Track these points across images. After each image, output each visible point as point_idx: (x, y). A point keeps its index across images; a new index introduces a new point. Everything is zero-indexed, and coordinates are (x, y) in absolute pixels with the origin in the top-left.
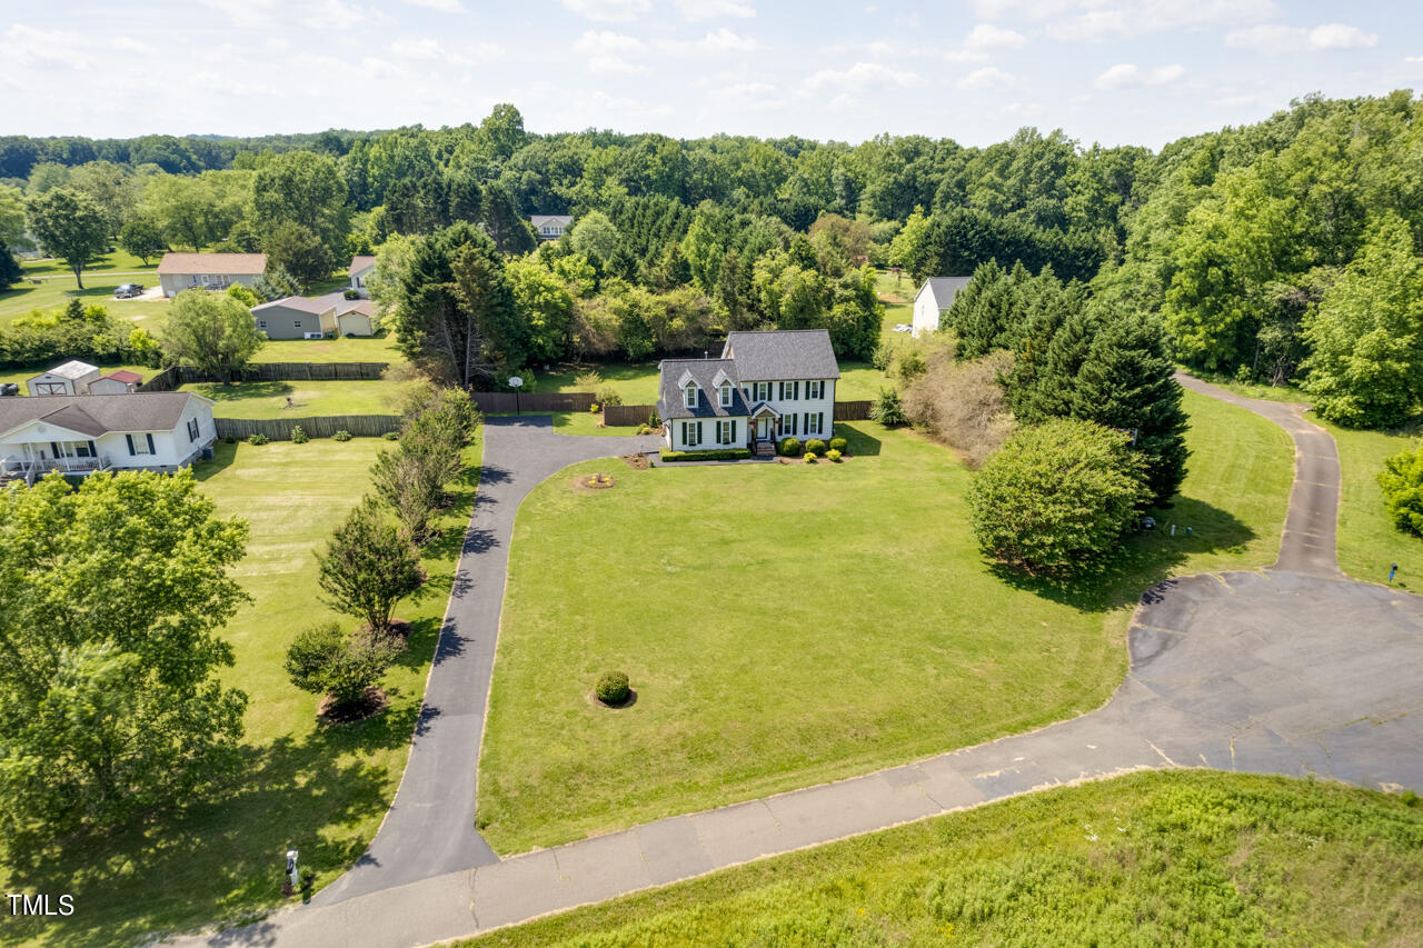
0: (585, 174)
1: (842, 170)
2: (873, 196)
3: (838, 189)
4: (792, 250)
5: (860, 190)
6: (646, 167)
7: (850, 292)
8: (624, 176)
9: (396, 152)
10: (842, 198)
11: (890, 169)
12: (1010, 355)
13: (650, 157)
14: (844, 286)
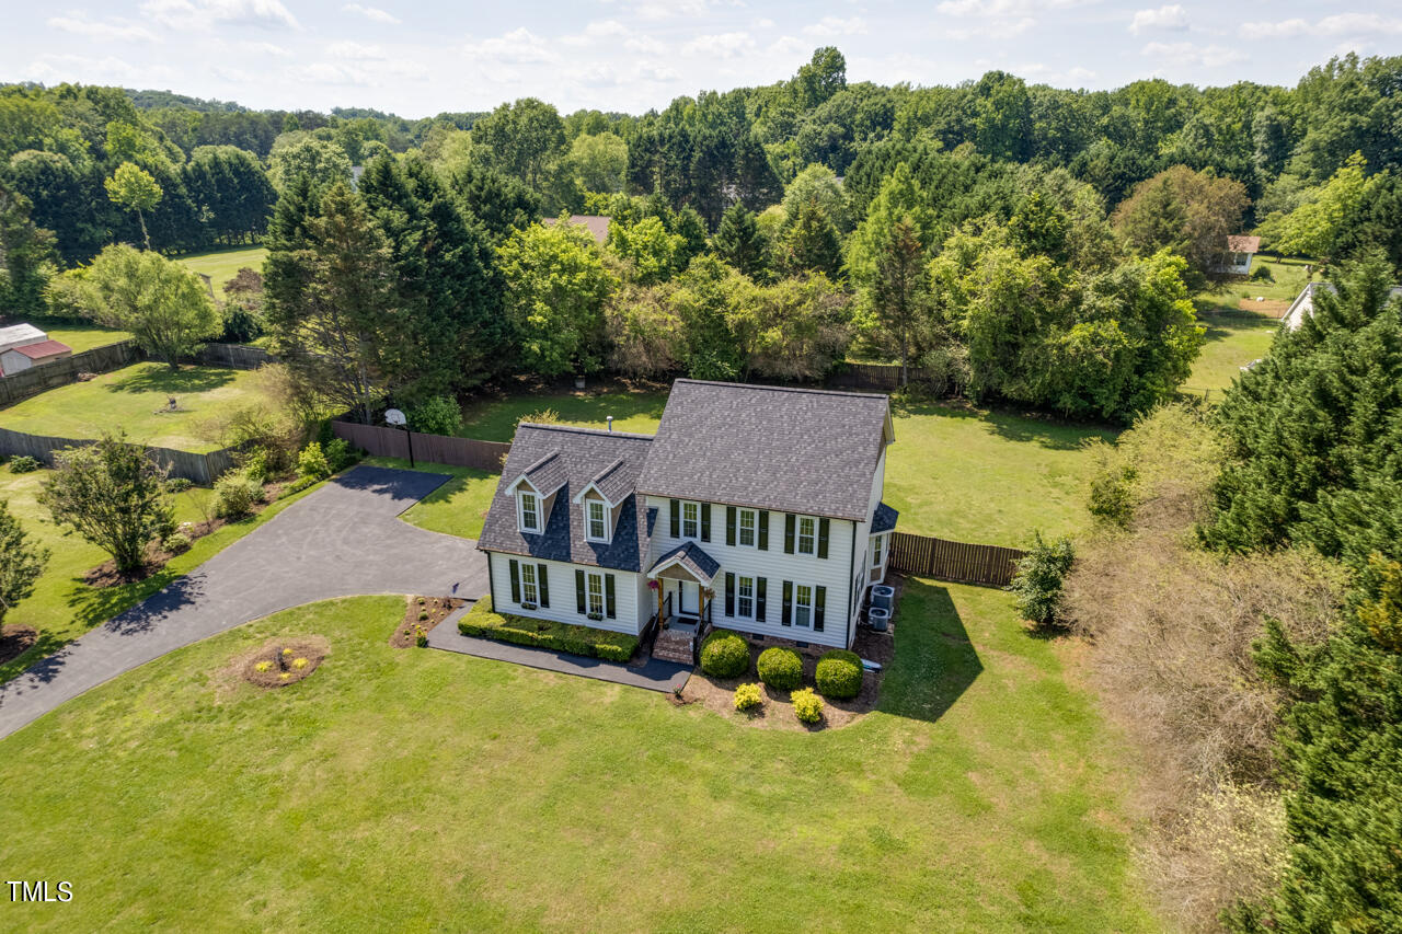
0: (896, 126)
1: (1269, 111)
2: (1315, 148)
3: (1259, 139)
4: (1014, 219)
5: (1296, 140)
6: (975, 114)
7: (1111, 303)
8: (942, 126)
9: (711, 109)
10: (1264, 151)
11: (1350, 107)
12: (1336, 574)
13: (980, 100)
14: (1105, 289)
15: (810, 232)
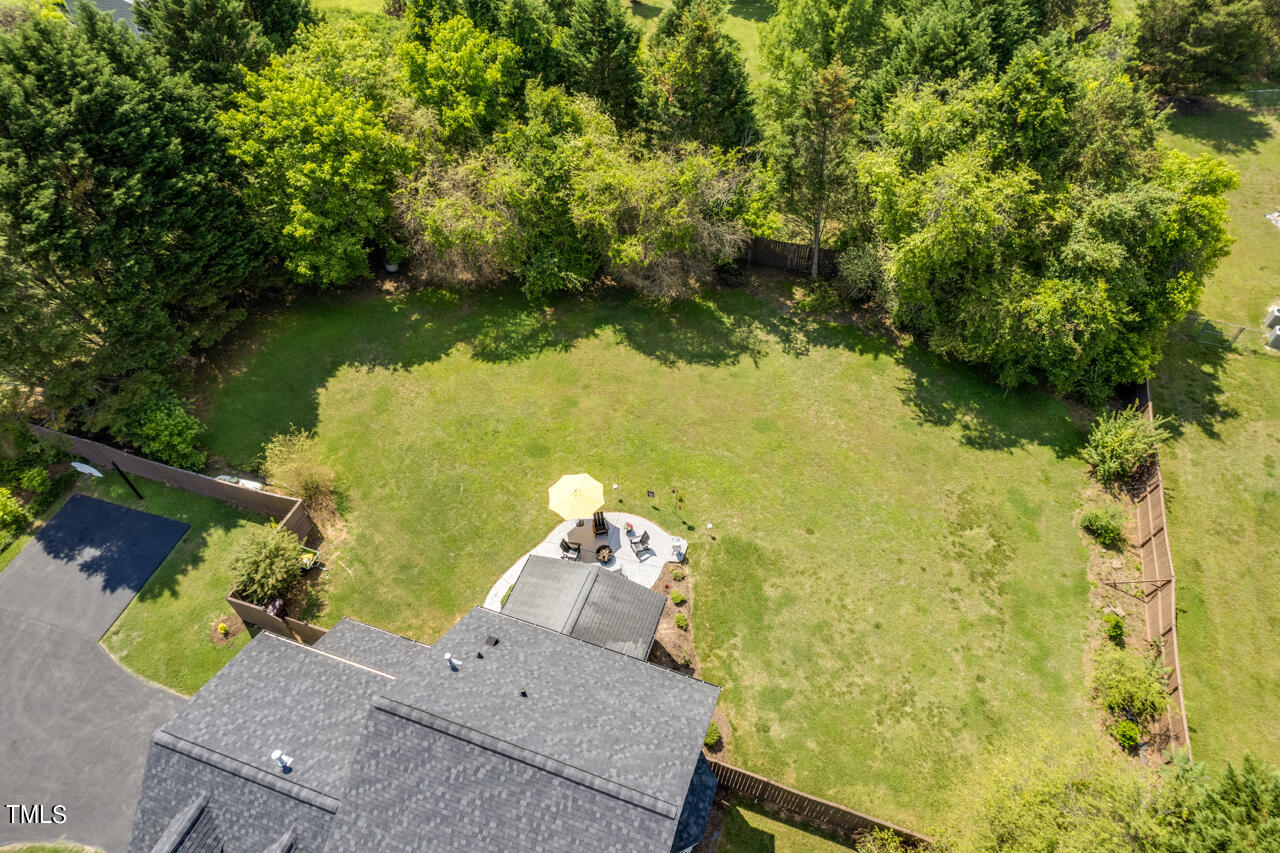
7: (1109, 254)
14: (1109, 228)
15: (694, 66)
